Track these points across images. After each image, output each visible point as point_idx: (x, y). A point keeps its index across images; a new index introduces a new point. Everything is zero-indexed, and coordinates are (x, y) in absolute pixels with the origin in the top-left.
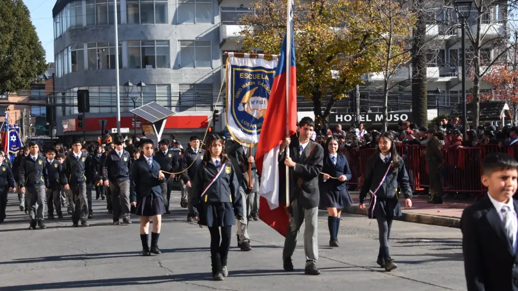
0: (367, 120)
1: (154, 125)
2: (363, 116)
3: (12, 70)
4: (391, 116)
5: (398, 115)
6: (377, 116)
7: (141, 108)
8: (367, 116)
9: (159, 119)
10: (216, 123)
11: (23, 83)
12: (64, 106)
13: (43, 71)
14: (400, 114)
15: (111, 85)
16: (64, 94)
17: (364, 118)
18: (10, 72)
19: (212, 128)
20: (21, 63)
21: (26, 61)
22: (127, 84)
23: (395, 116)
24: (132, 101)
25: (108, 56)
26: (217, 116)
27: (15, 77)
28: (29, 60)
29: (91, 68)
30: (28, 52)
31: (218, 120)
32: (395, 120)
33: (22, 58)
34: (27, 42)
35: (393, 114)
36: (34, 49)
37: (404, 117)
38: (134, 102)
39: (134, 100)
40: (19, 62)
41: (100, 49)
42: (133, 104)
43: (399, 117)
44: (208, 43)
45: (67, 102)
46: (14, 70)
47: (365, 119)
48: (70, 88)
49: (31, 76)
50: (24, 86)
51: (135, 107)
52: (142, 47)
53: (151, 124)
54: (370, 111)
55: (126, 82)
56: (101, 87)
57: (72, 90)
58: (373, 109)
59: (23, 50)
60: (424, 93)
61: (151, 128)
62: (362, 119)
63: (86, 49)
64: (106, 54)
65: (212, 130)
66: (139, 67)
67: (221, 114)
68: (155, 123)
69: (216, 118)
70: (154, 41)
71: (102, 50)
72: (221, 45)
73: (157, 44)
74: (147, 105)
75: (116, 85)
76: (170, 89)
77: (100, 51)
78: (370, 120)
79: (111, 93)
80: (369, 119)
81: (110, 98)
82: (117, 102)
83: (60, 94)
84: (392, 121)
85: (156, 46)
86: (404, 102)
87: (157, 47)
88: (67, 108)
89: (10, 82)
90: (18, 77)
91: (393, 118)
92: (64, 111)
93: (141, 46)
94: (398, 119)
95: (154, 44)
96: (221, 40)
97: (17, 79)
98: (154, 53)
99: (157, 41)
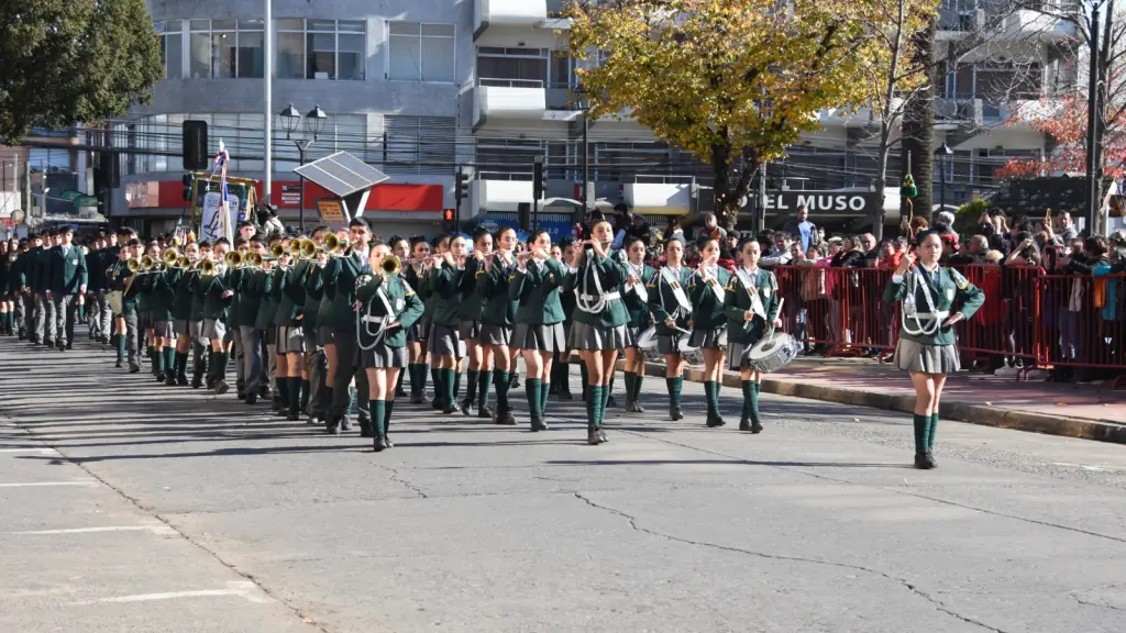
0: (780, 206)
1: (344, 202)
2: (771, 198)
3: (92, 74)
4: (830, 198)
5: (844, 197)
6: (801, 198)
7: (317, 164)
8: (780, 198)
9: (355, 190)
10: (463, 200)
11: (111, 104)
12: (132, 151)
13: (154, 78)
14: (849, 196)
15: (239, 113)
16: (132, 127)
17: (772, 201)
18: (87, 80)
19: (452, 210)
20: (111, 62)
21: (120, 58)
22: (287, 113)
23: (838, 200)
24: (296, 149)
25: (233, 49)
26: (466, 187)
27: (97, 89)
28: (125, 55)
29: (197, 75)
30: (125, 37)
31: (466, 196)
32: (837, 208)
33: (113, 53)
34: (124, 17)
35: (835, 195)
36: (135, 32)
37: (857, 203)
38: (301, 151)
39: (301, 146)
40: (108, 58)
41: (216, 34)
42: (297, 156)
43: (847, 201)
44: (449, 30)
45: (141, 143)
46: (97, 76)
47: (776, 204)
48: (148, 116)
49: (128, 90)
50: (113, 109)
51: (301, 161)
52: (308, 34)
53: (337, 198)
54: (786, 188)
55: (286, 107)
56: (216, 116)
57: (152, 119)
58: (791, 184)
59: (116, 34)
60: (926, 154)
61: (339, 208)
62: (769, 204)
63: (185, 32)
64: (229, 46)
65: (453, 216)
66: (299, 76)
67: (471, 183)
68: (346, 198)
69: (464, 191)
70: (333, 22)
71: (221, 36)
72: (476, 36)
73: (340, 29)
74: (329, 157)
75: (263, 112)
76: (366, 126)
77: (217, 38)
78: (786, 207)
79: (239, 129)
80: (784, 204)
81: (234, 140)
82: (265, 150)
83: (123, 128)
84: (832, 210)
85: (337, 32)
86: (858, 171)
87: (340, 35)
88: (140, 160)
89: (84, 100)
90: (102, 92)
91: (835, 204)
92: (131, 165)
93: (305, 31)
94: (844, 206)
95: (334, 29)
96: (477, 25)
97: (99, 96)
98: (334, 47)
99: (340, 22)
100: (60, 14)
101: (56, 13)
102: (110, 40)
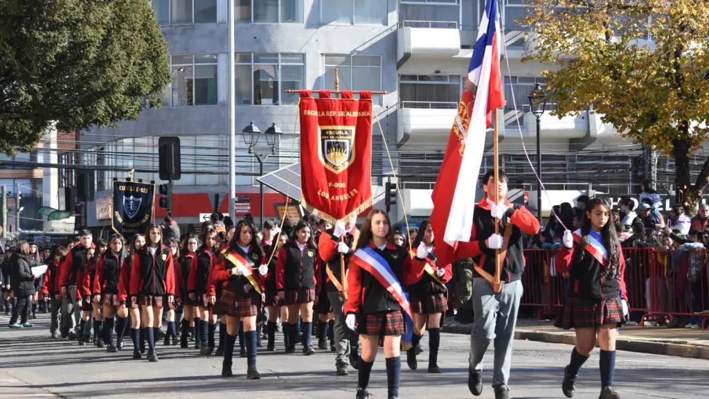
3: (110, 78)
7: (275, 174)
11: (125, 108)
13: (163, 83)
15: (195, 135)
18: (105, 84)
22: (249, 130)
25: (190, 81)
27: (114, 93)
33: (129, 55)
34: (138, 26)
38: (261, 163)
39: (261, 159)
40: (124, 63)
41: (176, 68)
44: (375, 60)
46: (115, 80)
48: (116, 139)
49: (140, 95)
50: (127, 112)
59: (132, 40)
64: (187, 79)
66: (248, 102)
70: (277, 55)
71: (179, 70)
72: (399, 65)
73: (282, 61)
74: (286, 167)
77: (175, 72)
79: (196, 147)
81: (192, 157)
82: (229, 166)
85: (280, 64)
87: (283, 67)
89: (103, 103)
90: (119, 95)
95: (277, 61)
96: (400, 56)
97: (117, 99)
98: (277, 77)
99: (283, 54)
100: (81, 21)
101: (78, 21)
102: (124, 47)
